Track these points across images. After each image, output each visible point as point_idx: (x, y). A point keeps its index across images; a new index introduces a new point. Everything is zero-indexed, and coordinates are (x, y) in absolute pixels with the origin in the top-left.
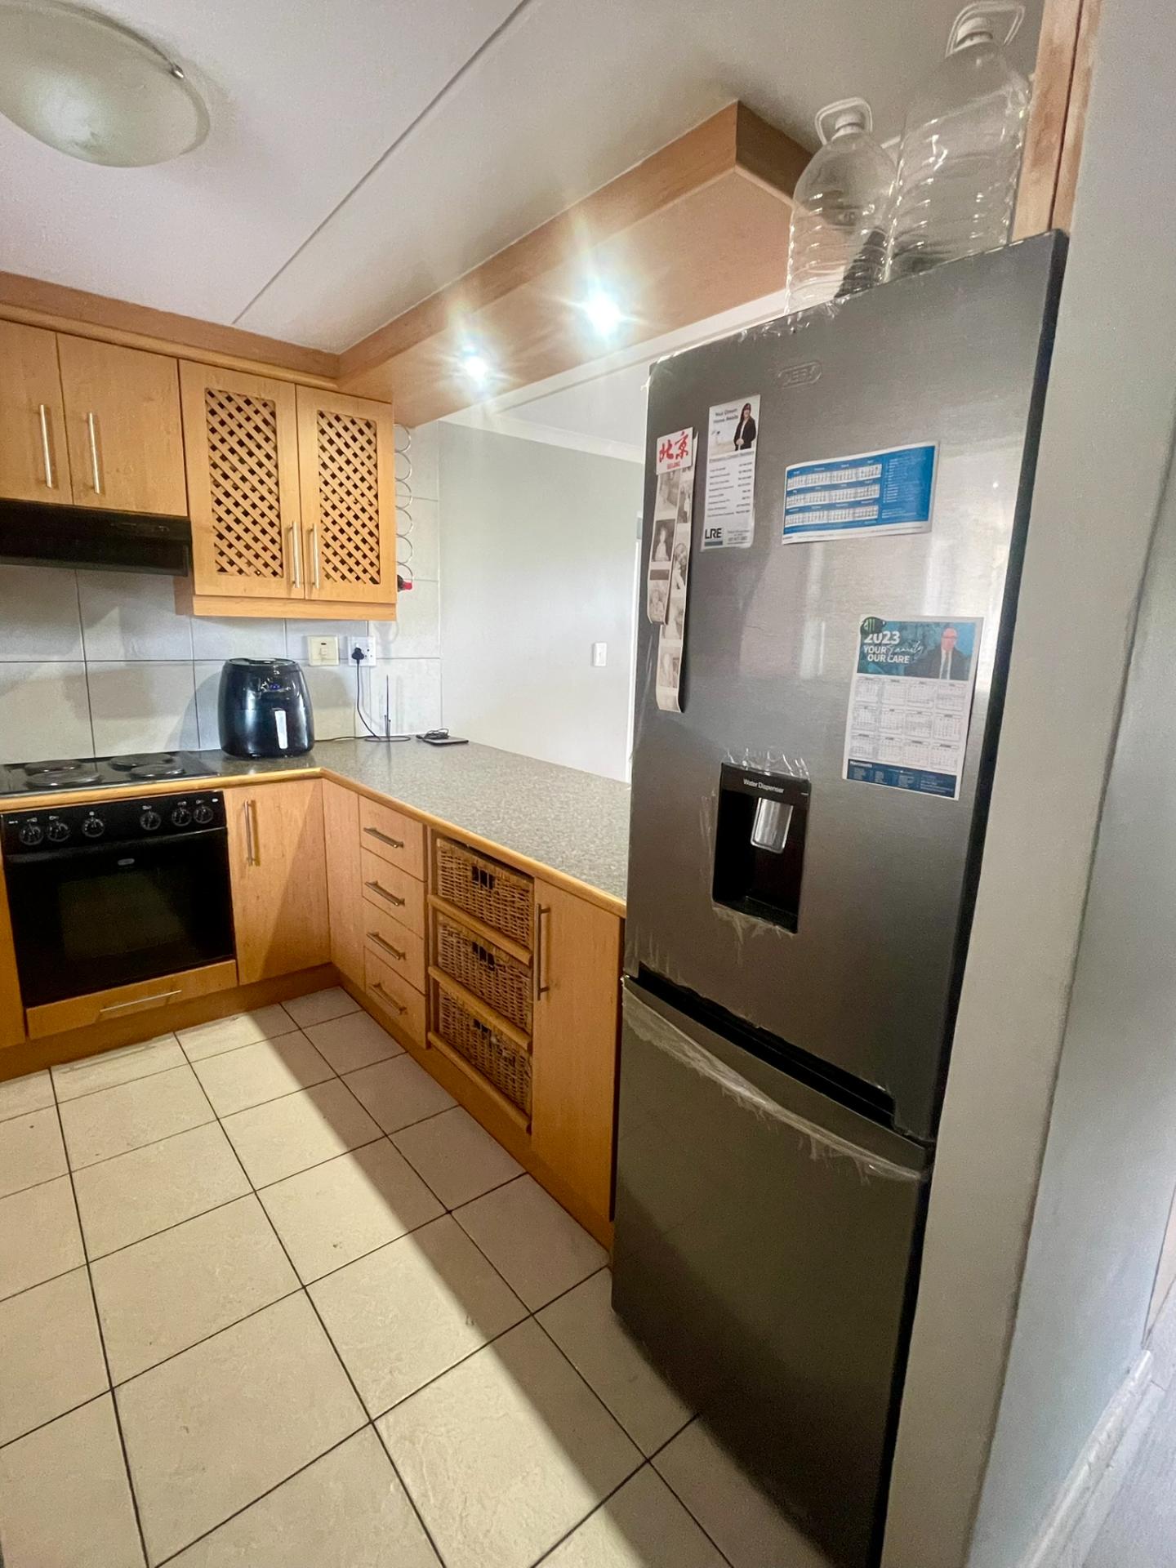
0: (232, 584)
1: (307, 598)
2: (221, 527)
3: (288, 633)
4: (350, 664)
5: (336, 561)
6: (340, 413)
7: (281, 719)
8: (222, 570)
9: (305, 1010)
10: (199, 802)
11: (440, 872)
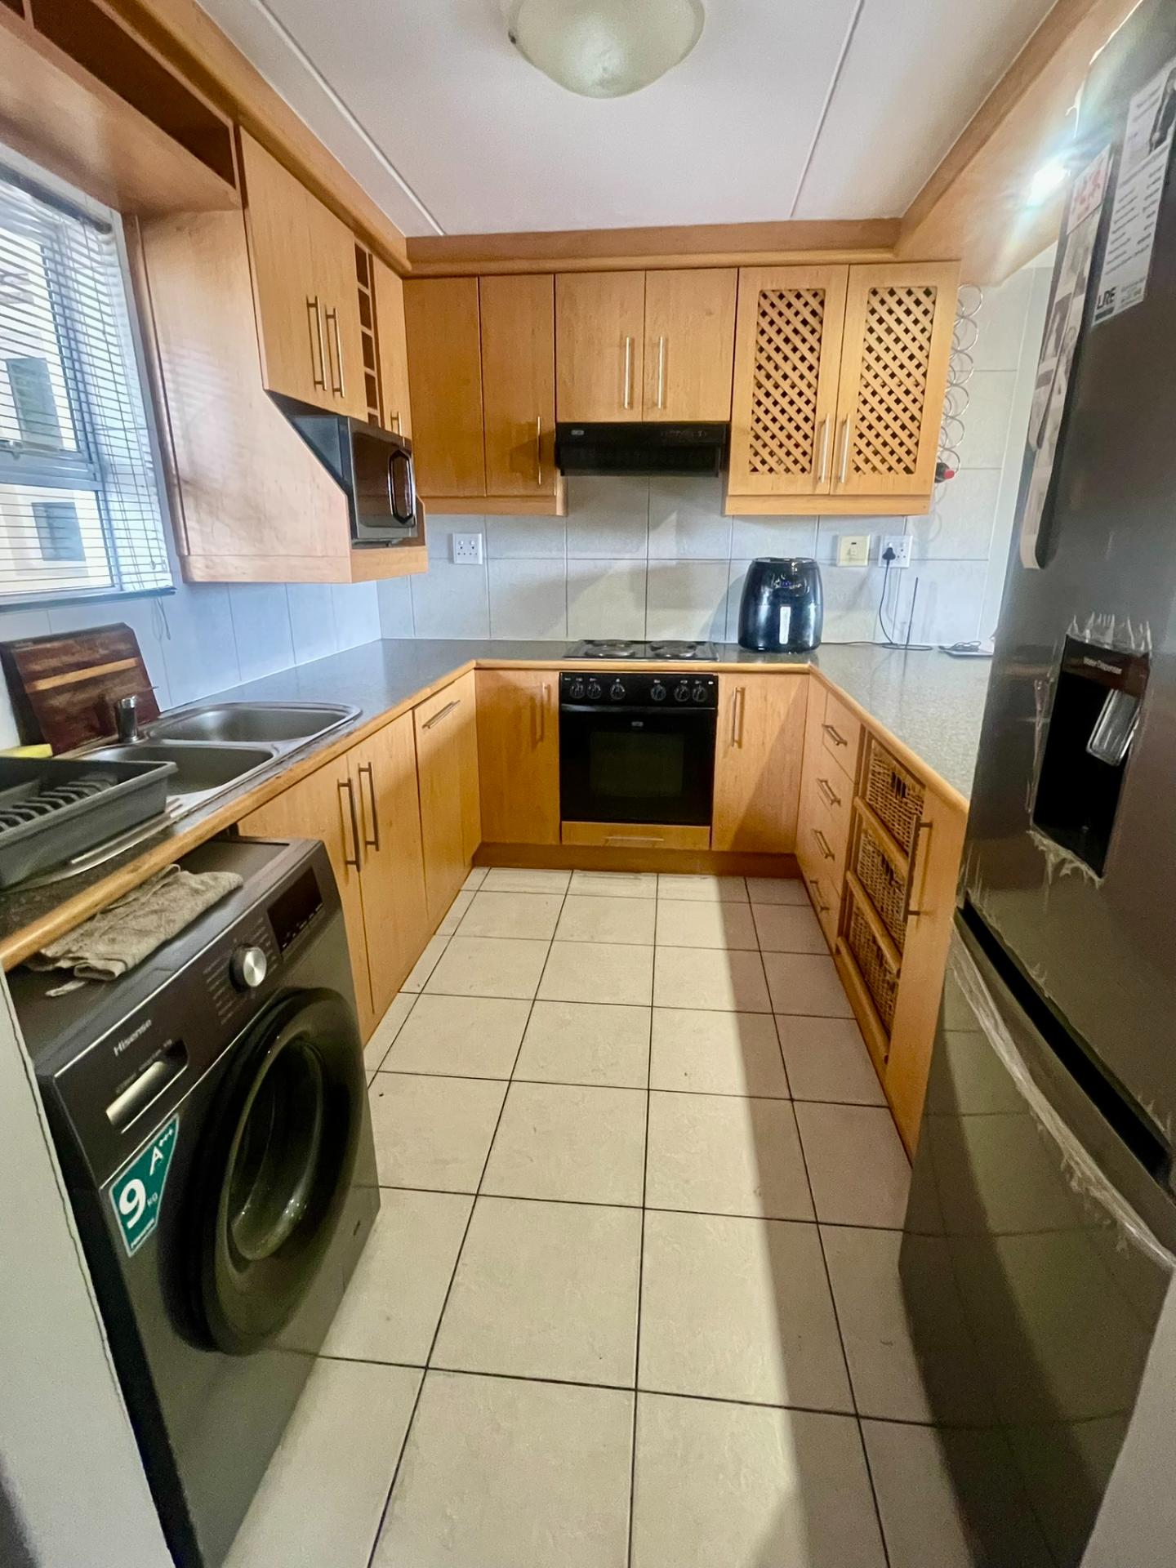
0: (763, 482)
1: (832, 493)
2: (759, 428)
3: (821, 534)
4: (880, 565)
5: (868, 452)
6: (894, 285)
7: (786, 616)
8: (755, 470)
9: (760, 889)
10: (697, 682)
11: (870, 776)
